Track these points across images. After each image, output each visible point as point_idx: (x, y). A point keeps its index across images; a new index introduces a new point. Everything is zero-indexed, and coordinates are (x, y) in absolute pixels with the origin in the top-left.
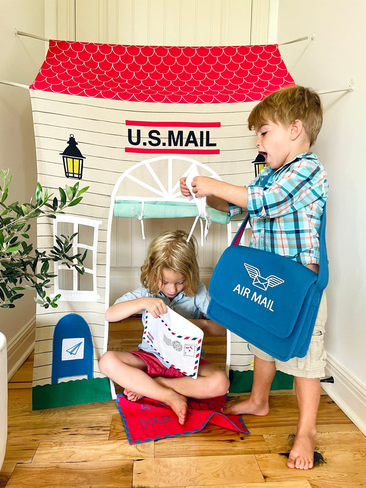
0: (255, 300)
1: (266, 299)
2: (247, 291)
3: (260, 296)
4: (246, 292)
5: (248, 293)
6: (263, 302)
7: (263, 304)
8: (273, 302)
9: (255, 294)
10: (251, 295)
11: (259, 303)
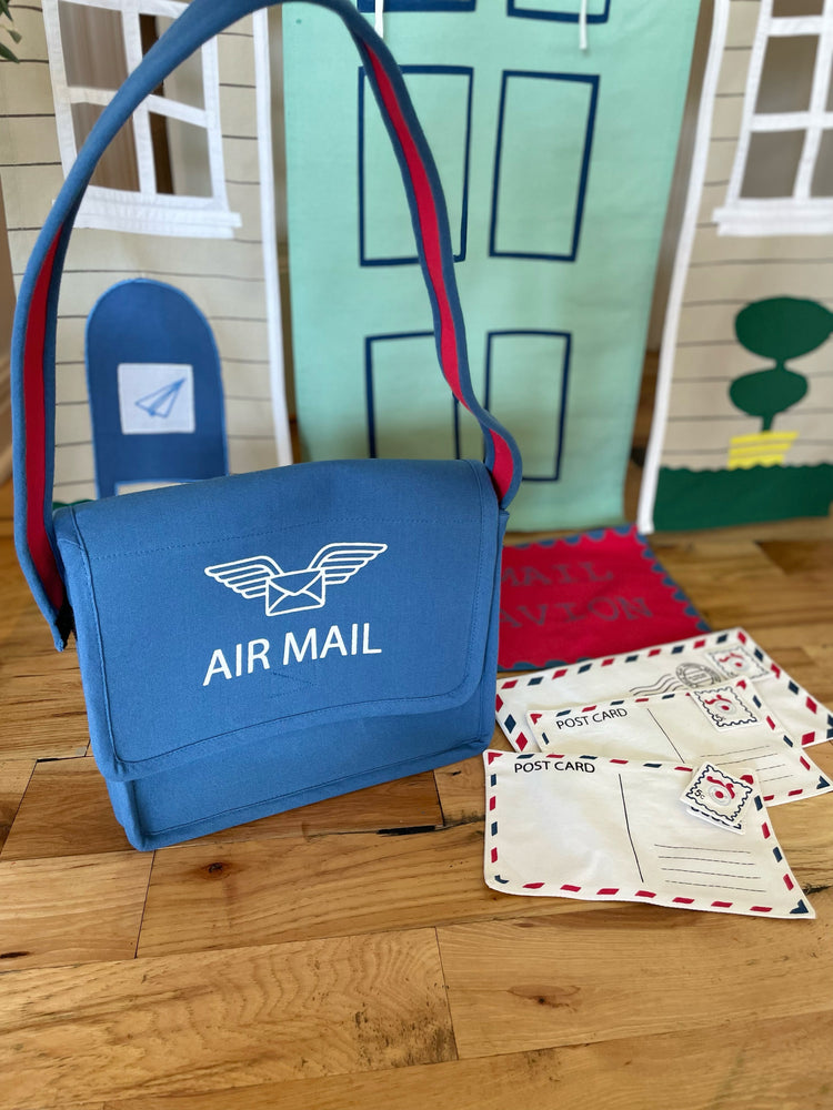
0: (300, 657)
1: (335, 630)
2: (259, 648)
3: (312, 633)
4: (255, 654)
5: (262, 656)
6: (328, 645)
7: (334, 652)
8: (367, 626)
9: (290, 637)
10: (276, 653)
11: (314, 656)
